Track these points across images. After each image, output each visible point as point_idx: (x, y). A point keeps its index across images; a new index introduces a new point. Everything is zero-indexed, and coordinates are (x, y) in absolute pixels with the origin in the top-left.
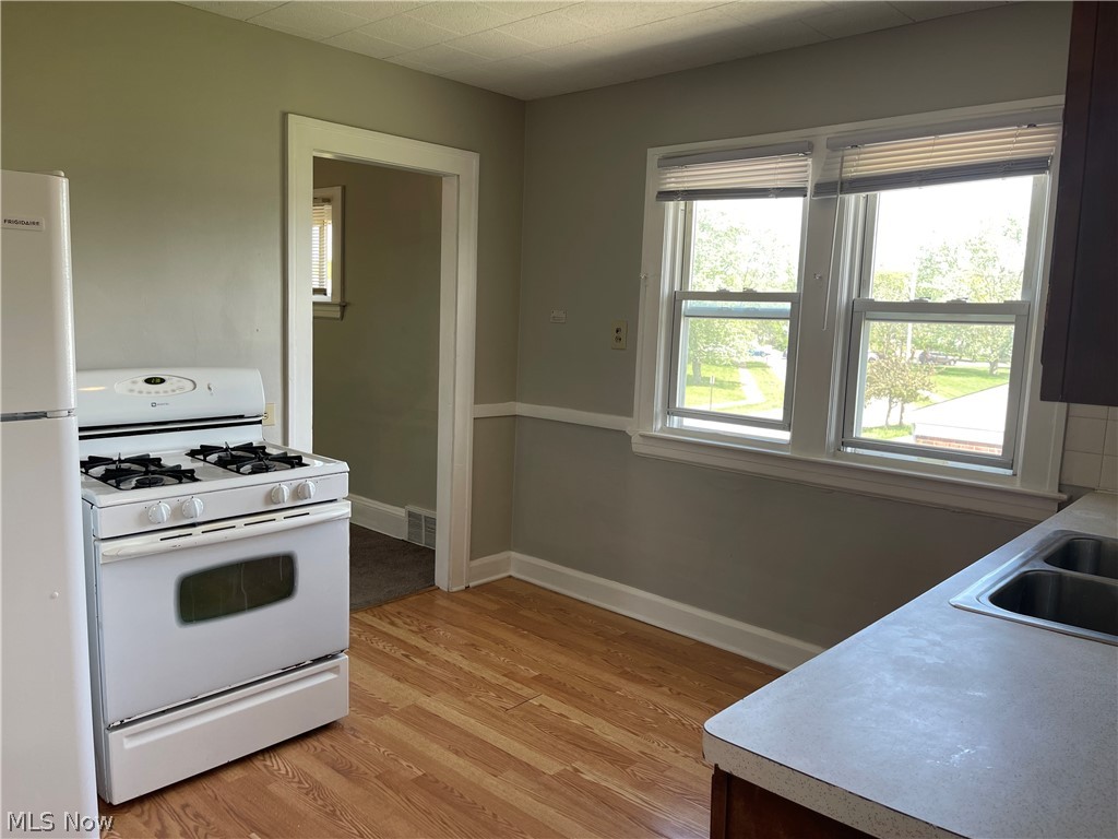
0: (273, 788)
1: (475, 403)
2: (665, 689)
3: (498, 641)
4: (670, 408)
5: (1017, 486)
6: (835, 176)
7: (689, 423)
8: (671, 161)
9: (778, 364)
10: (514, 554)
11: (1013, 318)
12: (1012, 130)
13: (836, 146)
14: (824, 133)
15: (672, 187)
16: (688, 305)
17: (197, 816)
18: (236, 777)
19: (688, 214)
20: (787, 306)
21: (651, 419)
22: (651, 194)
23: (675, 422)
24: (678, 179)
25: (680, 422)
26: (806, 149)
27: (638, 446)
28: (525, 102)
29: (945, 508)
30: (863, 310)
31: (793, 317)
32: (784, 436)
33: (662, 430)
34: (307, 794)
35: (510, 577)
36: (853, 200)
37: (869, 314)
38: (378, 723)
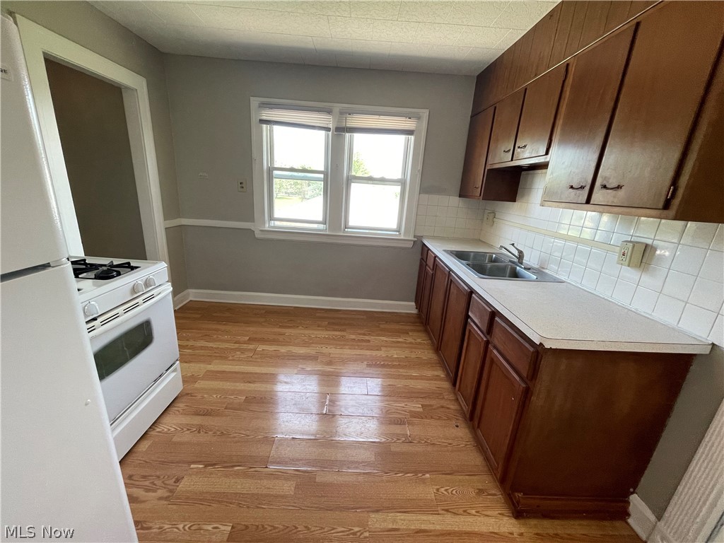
0: (175, 439)
1: (165, 220)
2: (300, 327)
3: (217, 330)
4: (271, 218)
5: (402, 237)
6: (343, 125)
7: (278, 223)
8: (264, 105)
9: (320, 200)
10: (190, 290)
11: (400, 184)
12: (403, 119)
13: (342, 113)
14: (337, 107)
15: (264, 118)
16: (276, 172)
17: (144, 477)
18: (147, 446)
19: (271, 131)
20: (322, 176)
21: (264, 223)
22: (254, 120)
23: (272, 223)
24: (268, 114)
25: (274, 224)
26: (329, 112)
27: (258, 235)
28: (163, 53)
29: (383, 247)
30: (351, 179)
31: (325, 180)
32: (321, 226)
33: (269, 227)
34: (199, 432)
35: (191, 301)
36: (347, 135)
37: (353, 180)
38: (197, 385)
